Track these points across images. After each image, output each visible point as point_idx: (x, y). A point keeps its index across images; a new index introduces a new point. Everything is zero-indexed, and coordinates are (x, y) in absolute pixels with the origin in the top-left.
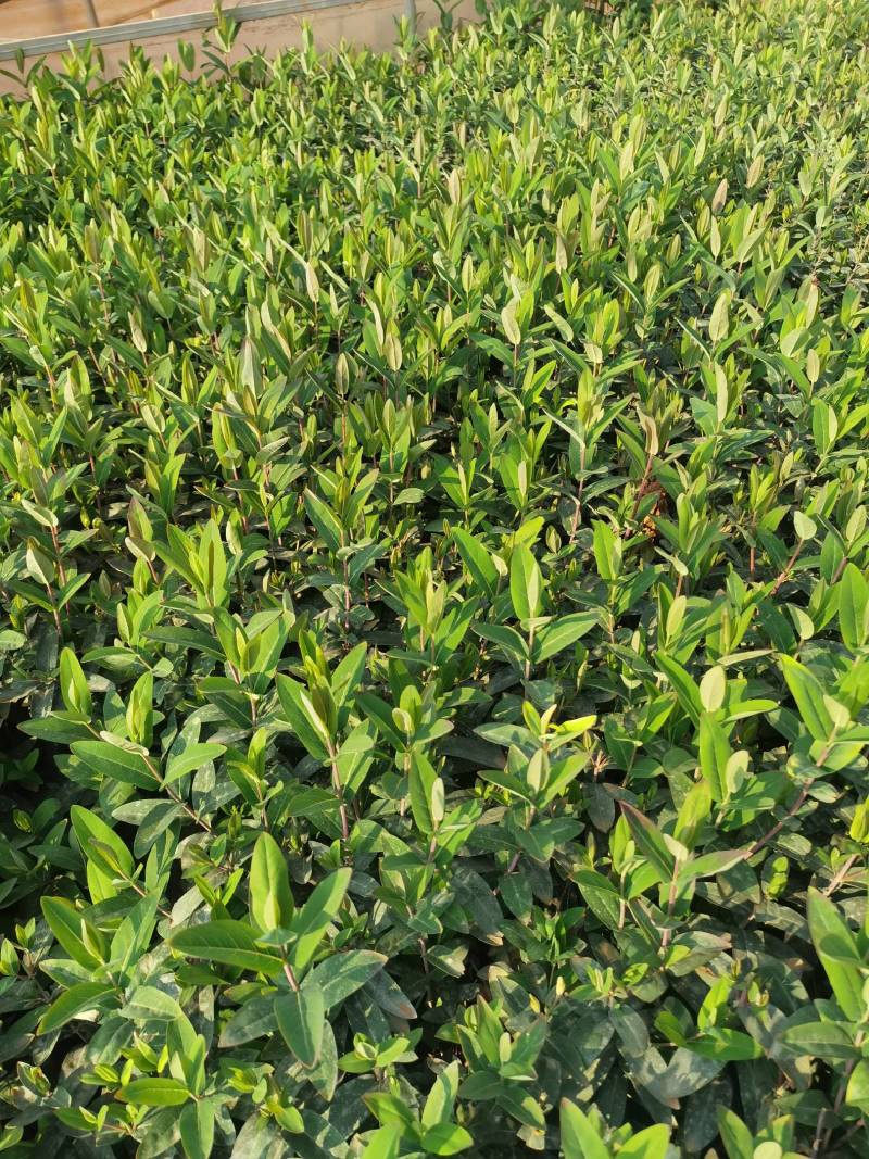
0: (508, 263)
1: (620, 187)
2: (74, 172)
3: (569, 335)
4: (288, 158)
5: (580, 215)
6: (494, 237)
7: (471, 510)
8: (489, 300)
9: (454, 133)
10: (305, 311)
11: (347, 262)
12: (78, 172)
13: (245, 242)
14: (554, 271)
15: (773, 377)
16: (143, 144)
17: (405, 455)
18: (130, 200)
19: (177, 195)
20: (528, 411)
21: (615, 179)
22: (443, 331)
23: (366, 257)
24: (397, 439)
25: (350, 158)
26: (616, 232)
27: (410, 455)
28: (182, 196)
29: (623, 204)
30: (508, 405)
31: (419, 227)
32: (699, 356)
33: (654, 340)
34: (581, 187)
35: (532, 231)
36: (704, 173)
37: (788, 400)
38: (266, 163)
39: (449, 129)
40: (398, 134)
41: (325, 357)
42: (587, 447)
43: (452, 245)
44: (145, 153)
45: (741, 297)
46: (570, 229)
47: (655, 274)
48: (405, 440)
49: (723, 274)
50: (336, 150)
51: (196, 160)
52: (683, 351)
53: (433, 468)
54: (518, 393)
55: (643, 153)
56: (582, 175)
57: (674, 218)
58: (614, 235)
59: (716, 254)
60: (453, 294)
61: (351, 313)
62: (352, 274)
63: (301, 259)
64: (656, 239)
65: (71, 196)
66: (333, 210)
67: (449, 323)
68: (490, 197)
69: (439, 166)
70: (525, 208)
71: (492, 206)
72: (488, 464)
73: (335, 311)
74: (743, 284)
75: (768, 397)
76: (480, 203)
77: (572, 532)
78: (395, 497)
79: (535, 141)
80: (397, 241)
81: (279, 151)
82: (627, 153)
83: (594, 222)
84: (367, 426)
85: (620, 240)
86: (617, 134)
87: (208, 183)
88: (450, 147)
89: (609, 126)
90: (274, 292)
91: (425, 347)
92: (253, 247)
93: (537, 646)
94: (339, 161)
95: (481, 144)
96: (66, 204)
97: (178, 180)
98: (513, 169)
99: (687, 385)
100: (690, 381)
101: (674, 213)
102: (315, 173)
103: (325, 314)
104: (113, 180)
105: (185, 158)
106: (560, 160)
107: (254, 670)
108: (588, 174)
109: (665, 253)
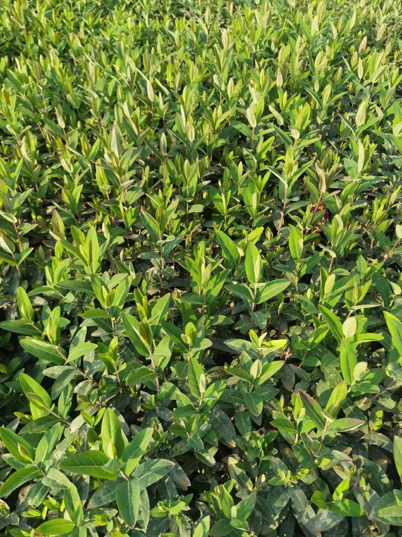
0: (252, 82)
1: (311, 40)
2: (34, 29)
3: (281, 122)
4: (142, 22)
5: (290, 55)
6: (245, 66)
7: (228, 216)
8: (242, 101)
9: (226, 8)
10: (147, 106)
11: (169, 79)
12: (36, 29)
13: (117, 68)
14: (276, 85)
15: (387, 146)
16: (69, 14)
17: (195, 187)
18: (62, 44)
19: (85, 41)
20: (258, 163)
21: (309, 35)
22: (217, 119)
23: (178, 76)
24: (191, 180)
25: (173, 20)
26: (308, 63)
27: (197, 187)
28: (88, 42)
29: (313, 48)
30: (249, 159)
31: (207, 59)
32: (349, 133)
33: (326, 124)
34: (291, 39)
35: (265, 62)
36: (355, 32)
37: (395, 159)
38: (130, 24)
39: (225, 5)
40: (198, 8)
41: (157, 131)
42: (289, 186)
43: (223, 71)
44: (70, 19)
45: (373, 101)
46: (285, 63)
47: (328, 89)
48: (195, 179)
49: (363, 88)
50: (167, 17)
51: (96, 22)
52: (341, 130)
53: (209, 193)
54: (254, 153)
55: (323, 22)
56: (292, 32)
57: (339, 57)
58: (307, 66)
59: (360, 78)
60: (222, 98)
61: (170, 107)
62: (171, 86)
63: (145, 78)
64: (329, 68)
65: (32, 42)
66: (164, 50)
67: (220, 115)
68: (244, 44)
69: (219, 25)
70: (262, 49)
71: (244, 48)
72: (237, 192)
73: (162, 106)
74: (374, 94)
75: (384, 156)
76: (239, 47)
77: (279, 228)
78: (189, 209)
79: (267, 14)
80: (195, 67)
81: (138, 17)
82: (315, 22)
83: (298, 58)
84: (176, 171)
85: (310, 68)
86: (310, 10)
87: (101, 35)
88: (225, 15)
89: (307, 5)
90: (130, 96)
91: (207, 129)
92: (121, 71)
93: (259, 295)
94: (167, 22)
95: (240, 15)
96: (29, 46)
97: (86, 33)
98: (256, 28)
99: (342, 148)
100: (344, 146)
101: (339, 53)
102: (155, 29)
103: (157, 108)
104: (52, 34)
105: (89, 21)
106: (280, 24)
107: (113, 305)
108: (295, 31)
109: (333, 76)
